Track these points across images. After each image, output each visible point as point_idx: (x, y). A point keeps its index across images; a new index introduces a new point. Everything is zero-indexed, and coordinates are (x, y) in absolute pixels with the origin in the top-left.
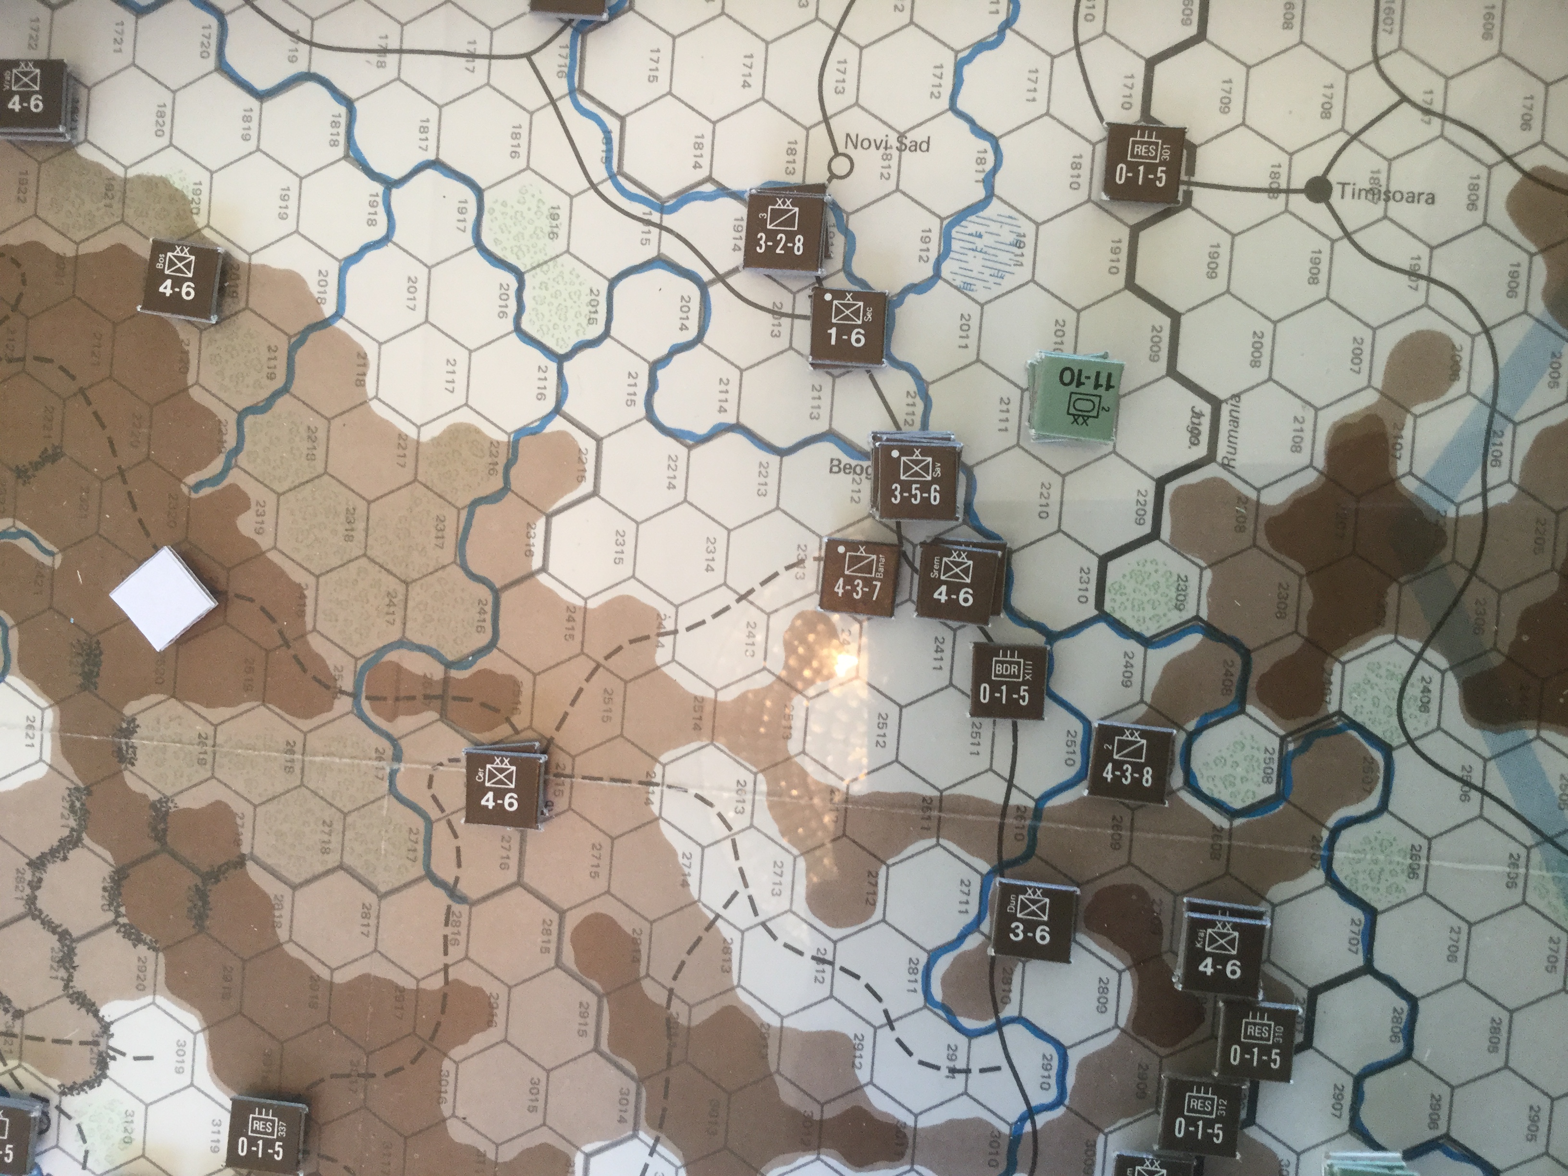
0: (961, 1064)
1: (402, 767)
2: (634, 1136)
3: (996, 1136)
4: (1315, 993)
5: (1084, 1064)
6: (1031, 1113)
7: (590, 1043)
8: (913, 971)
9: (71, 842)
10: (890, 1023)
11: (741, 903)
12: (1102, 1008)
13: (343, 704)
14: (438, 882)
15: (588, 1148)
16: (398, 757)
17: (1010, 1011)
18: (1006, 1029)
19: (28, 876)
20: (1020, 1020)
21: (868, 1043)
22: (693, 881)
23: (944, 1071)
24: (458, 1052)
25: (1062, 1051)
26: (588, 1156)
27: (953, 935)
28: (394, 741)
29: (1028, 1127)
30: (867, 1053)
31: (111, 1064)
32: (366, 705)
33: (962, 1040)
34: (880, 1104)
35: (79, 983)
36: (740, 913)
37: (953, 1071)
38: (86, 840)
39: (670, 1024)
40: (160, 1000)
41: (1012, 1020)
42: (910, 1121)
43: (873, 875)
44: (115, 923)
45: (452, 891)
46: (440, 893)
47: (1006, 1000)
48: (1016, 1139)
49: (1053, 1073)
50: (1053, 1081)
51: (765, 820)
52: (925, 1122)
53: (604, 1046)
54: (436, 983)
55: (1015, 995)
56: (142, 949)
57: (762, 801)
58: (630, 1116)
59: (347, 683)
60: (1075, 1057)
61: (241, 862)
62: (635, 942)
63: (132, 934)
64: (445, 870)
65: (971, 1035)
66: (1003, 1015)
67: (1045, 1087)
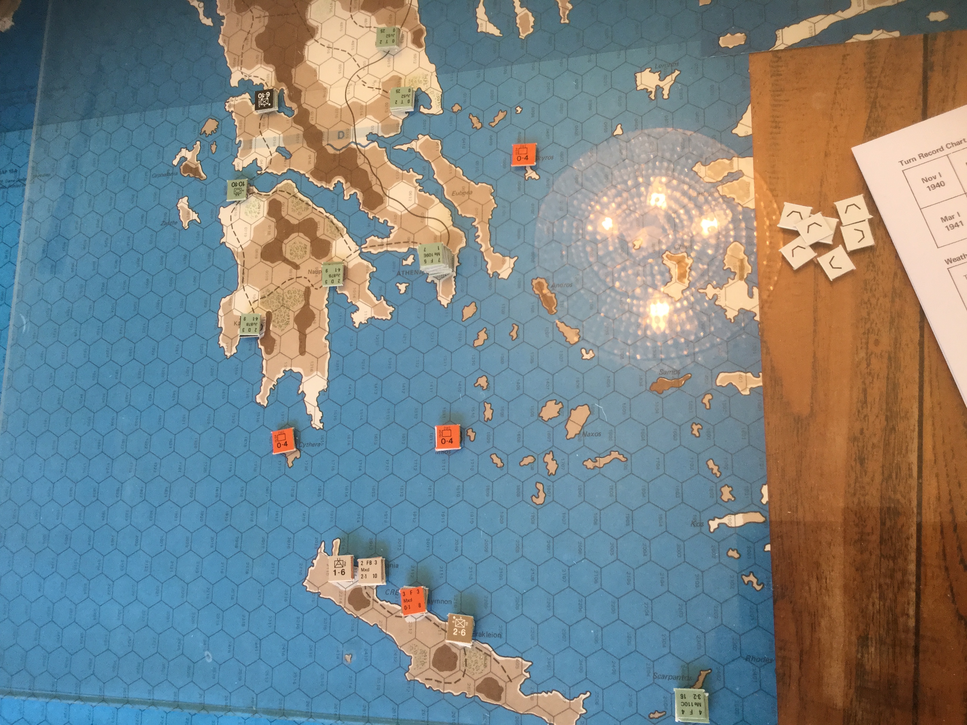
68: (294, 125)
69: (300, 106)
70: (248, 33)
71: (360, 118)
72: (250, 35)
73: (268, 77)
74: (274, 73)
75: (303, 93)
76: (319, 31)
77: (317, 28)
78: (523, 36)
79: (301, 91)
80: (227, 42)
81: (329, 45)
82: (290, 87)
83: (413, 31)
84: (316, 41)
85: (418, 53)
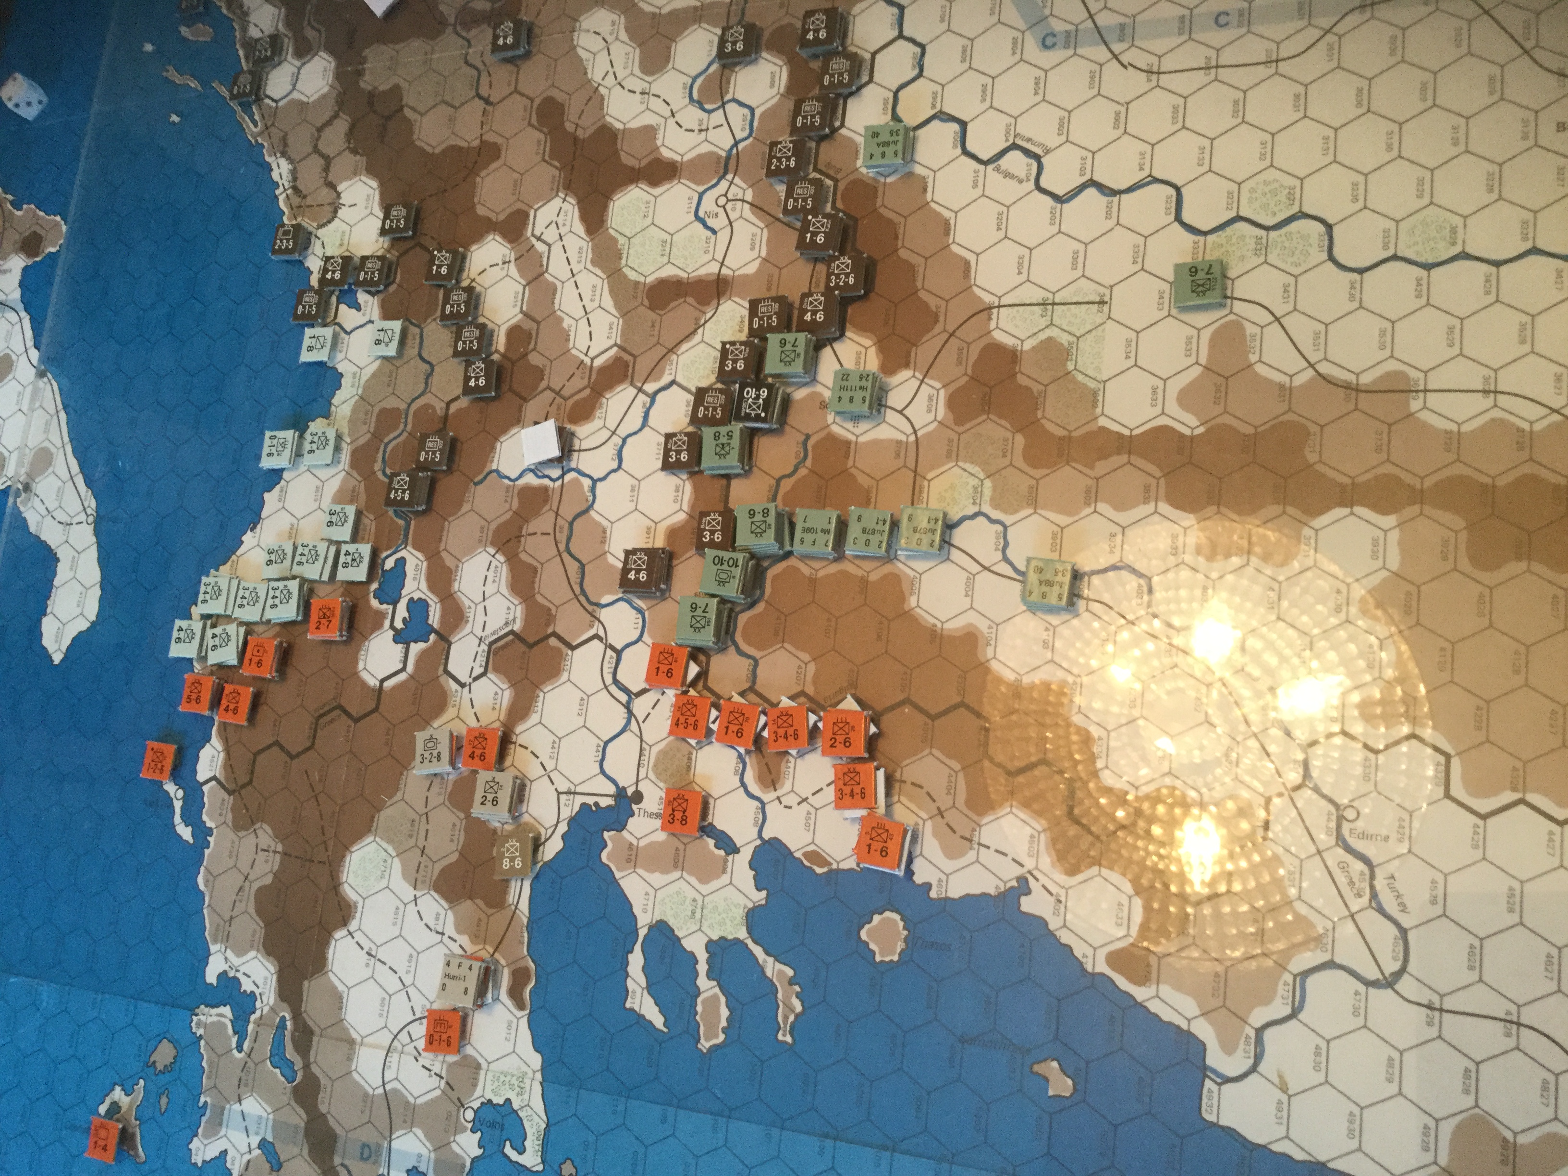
0: (704, 127)
1: (471, 51)
2: (557, 195)
3: (719, 157)
4: (874, 55)
5: (763, 115)
6: (736, 144)
7: (539, 158)
8: (685, 88)
9: (336, 116)
10: (673, 115)
11: (611, 76)
12: (772, 85)
13: (450, 29)
14: (480, 97)
15: (536, 207)
16: (470, 46)
17: (728, 97)
18: (727, 107)
19: (316, 134)
20: (734, 100)
21: (662, 128)
22: (589, 71)
23: (696, 131)
24: (483, 174)
25: (752, 110)
26: (536, 210)
27: (704, 66)
28: (468, 41)
29: (734, 151)
30: (661, 132)
31: (340, 211)
32: (459, 28)
33: (705, 115)
34: (666, 153)
35: (330, 178)
36: (610, 81)
37: (700, 131)
38: (341, 114)
39: (576, 139)
40: (363, 178)
41: (729, 101)
42: (678, 158)
43: (669, 48)
44: (348, 148)
45: (487, 101)
46: (482, 102)
47: (727, 92)
48: (728, 158)
49: (748, 122)
50: (747, 127)
51: (623, 36)
52: (686, 158)
53: (547, 158)
54: (476, 143)
55: (731, 90)
56: (358, 157)
57: (622, 26)
58: (555, 188)
59: (452, 20)
60: (758, 113)
61: (401, 109)
62: (563, 105)
63: (354, 152)
64: (484, 91)
65: (709, 112)
66: (726, 98)
67: (743, 130)
68: (293, 1103)
69: (307, 1066)
70: (246, 878)
71: (403, 1129)
72: (247, 883)
73: (265, 983)
74: (275, 977)
75: (315, 1039)
76: (358, 915)
77: (356, 907)
78: (705, 1045)
79: (312, 1033)
80: (210, 883)
81: (371, 949)
82: (297, 1015)
83: (514, 967)
84: (350, 933)
85: (515, 1020)
